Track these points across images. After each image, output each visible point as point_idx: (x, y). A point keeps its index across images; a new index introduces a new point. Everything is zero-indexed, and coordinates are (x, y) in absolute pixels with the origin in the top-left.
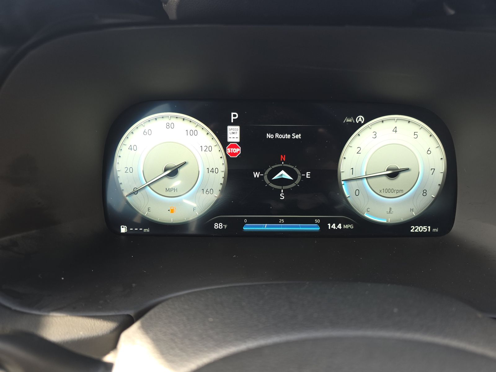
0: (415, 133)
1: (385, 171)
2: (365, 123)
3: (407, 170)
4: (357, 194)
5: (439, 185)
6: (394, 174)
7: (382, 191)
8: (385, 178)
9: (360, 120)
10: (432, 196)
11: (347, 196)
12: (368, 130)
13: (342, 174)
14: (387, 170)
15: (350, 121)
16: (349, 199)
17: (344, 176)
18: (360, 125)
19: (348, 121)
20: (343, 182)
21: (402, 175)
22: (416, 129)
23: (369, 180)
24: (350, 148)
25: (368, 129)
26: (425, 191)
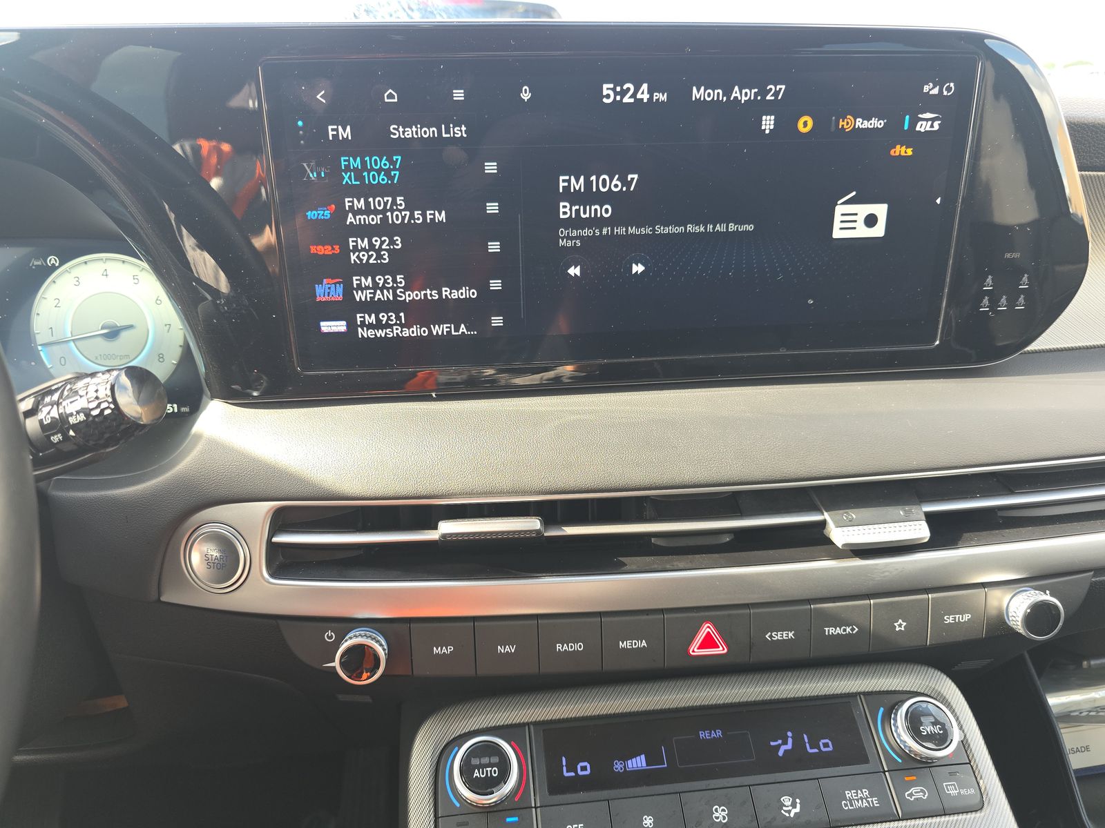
0: (135, 277)
1: (98, 331)
2: (61, 265)
3: (131, 327)
4: (63, 363)
5: (181, 346)
6: (113, 333)
7: (99, 358)
8: (99, 339)
9: (53, 261)
10: (173, 362)
11: (49, 367)
12: (67, 276)
13: (37, 336)
14: (103, 328)
15: (39, 263)
16: (52, 370)
17: (40, 339)
18: (54, 268)
19: (36, 263)
20: (40, 348)
21: (124, 334)
22: (136, 271)
23: (77, 343)
24: (44, 301)
25: (67, 274)
26: (161, 356)
